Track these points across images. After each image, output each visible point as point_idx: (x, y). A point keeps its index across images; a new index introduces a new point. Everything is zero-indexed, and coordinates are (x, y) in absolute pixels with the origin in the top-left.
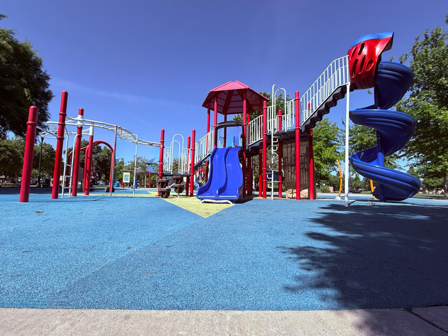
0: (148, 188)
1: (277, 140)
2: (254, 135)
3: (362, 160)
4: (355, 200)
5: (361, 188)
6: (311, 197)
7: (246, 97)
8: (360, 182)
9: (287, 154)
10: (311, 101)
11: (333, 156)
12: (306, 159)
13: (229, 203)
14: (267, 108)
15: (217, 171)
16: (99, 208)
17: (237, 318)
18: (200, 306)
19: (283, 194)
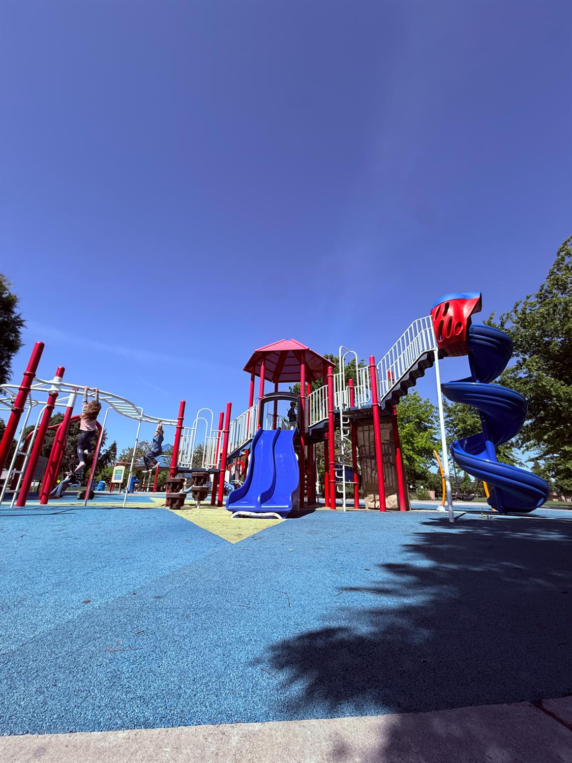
0: (152, 493)
1: (349, 420)
2: (316, 412)
3: (467, 450)
4: (465, 511)
5: (473, 493)
6: (402, 507)
7: (304, 360)
8: (471, 483)
9: (364, 441)
10: (390, 368)
11: (429, 444)
12: (390, 449)
13: (277, 518)
14: (333, 376)
15: (261, 465)
16: (57, 528)
17: (251, 740)
18: (187, 718)
19: (361, 501)
